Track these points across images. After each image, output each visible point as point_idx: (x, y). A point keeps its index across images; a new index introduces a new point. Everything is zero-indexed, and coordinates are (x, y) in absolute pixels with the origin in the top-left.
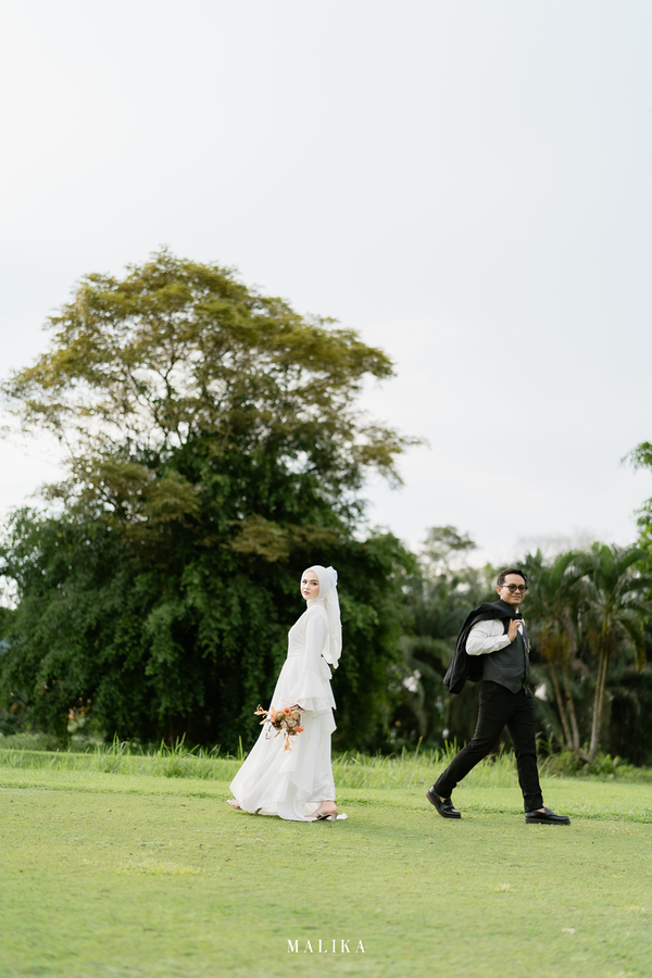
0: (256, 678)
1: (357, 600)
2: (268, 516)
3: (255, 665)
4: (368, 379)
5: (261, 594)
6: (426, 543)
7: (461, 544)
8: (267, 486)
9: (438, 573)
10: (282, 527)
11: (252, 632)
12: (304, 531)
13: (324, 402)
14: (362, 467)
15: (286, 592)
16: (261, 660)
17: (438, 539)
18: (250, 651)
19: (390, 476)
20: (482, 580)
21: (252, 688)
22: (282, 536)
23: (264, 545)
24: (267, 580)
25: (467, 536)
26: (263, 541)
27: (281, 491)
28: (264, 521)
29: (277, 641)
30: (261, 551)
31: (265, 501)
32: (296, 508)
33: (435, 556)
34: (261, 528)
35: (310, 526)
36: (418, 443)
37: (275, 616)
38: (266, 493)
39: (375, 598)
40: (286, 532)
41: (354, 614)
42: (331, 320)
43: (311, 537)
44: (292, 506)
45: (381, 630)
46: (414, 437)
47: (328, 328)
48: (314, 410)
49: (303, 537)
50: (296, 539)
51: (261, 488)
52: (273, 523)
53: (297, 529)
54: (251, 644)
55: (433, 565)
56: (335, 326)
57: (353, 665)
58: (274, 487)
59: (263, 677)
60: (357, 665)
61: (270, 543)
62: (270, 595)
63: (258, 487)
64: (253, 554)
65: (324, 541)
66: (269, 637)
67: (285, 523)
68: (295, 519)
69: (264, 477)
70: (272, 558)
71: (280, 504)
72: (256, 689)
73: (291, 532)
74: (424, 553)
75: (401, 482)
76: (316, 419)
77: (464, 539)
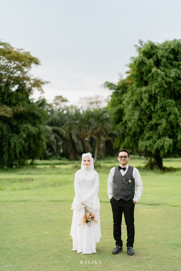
0: (6, 148)
1: (33, 125)
2: (7, 105)
3: (6, 145)
4: (33, 65)
5: (6, 126)
6: (54, 100)
7: (64, 100)
8: (7, 96)
9: (58, 108)
10: (11, 107)
11: (4, 136)
12: (17, 108)
13: (22, 70)
14: (33, 88)
15: (13, 125)
16: (7, 143)
17: (57, 99)
18: (4, 141)
19: (41, 91)
20: (70, 110)
21: (5, 151)
22: (11, 110)
23: (6, 113)
24: (8, 122)
25: (65, 98)
26: (6, 112)
27: (10, 97)
28: (6, 106)
29: (11, 138)
30: (5, 115)
31: (6, 101)
32: (15, 102)
33: (57, 104)
34: (5, 109)
35: (19, 107)
36: (47, 83)
37: (10, 131)
38: (6, 98)
39: (37, 125)
40: (12, 109)
41: (32, 130)
42: (22, 49)
43: (19, 110)
44: (14, 101)
45: (39, 134)
46: (46, 81)
47: (21, 52)
48: (19, 72)
49: (17, 110)
50: (15, 111)
51: (5, 97)
52: (8, 107)
53: (15, 108)
54: (4, 139)
55: (56, 107)
56: (23, 51)
57: (33, 143)
58: (8, 96)
59: (8, 148)
60: (34, 143)
61: (8, 112)
62: (9, 126)
63: (4, 97)
64: (3, 115)
65: (23, 111)
66: (9, 137)
67: (12, 106)
68: (15, 105)
69: (5, 94)
70: (8, 116)
71: (10, 101)
72: (7, 151)
73: (13, 109)
74: (54, 103)
75: (43, 92)
76: (19, 75)
77: (65, 99)
